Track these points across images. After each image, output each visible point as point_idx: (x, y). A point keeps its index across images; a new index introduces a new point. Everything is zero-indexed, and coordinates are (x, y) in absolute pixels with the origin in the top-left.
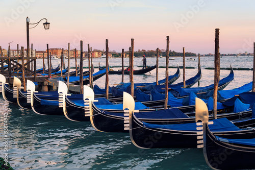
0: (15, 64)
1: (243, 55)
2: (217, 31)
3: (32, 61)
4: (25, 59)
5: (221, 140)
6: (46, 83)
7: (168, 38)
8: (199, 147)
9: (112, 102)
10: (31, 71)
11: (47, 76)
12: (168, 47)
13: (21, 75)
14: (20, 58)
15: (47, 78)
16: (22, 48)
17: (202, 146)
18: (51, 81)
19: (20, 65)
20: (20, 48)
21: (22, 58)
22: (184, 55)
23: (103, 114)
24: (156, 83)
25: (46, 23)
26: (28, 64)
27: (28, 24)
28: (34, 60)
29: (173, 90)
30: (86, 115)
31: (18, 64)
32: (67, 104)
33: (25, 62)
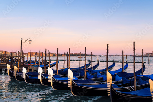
0: (15, 59)
1: (116, 56)
2: (108, 45)
3: (22, 58)
4: (20, 56)
5: (118, 92)
6: (28, 68)
7: (86, 48)
8: (109, 95)
9: (62, 77)
10: (22, 62)
11: (29, 65)
12: (86, 52)
13: (17, 64)
14: (17, 56)
15: (29, 66)
16: (18, 52)
17: (110, 95)
18: (31, 67)
19: (17, 59)
20: (17, 52)
21: (18, 57)
22: (92, 55)
23: (57, 81)
24: (79, 68)
25: (30, 41)
26: (21, 59)
27: (21, 41)
28: (24, 57)
29: (89, 71)
30: (49, 82)
31: (16, 59)
32: (42, 78)
33: (19, 58)
